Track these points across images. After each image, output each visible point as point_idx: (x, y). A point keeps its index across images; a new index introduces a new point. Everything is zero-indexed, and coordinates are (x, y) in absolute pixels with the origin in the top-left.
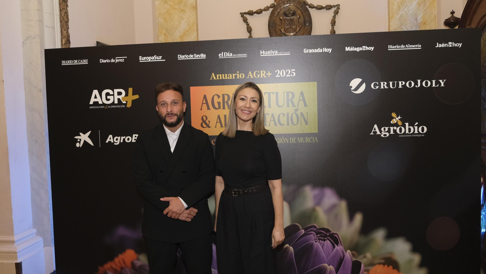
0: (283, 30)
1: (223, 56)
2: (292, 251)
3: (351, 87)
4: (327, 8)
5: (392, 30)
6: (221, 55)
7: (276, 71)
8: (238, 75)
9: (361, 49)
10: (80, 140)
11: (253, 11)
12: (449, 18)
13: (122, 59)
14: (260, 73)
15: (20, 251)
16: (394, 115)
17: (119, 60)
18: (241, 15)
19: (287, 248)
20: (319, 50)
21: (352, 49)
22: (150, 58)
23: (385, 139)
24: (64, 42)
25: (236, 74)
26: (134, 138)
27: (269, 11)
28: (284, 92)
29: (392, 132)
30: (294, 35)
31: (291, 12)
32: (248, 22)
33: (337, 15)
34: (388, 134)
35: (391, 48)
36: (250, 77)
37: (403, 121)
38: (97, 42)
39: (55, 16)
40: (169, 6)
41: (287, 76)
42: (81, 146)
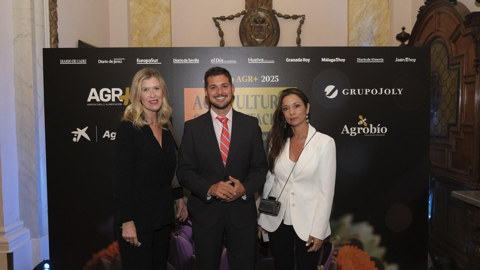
0: (254, 36)
1: (214, 62)
3: (326, 92)
4: (294, 17)
6: (213, 60)
7: (262, 77)
9: (334, 60)
10: (77, 135)
11: (225, 17)
12: (401, 34)
13: (120, 60)
14: (248, 78)
15: (11, 242)
16: (361, 117)
17: (117, 61)
18: (213, 20)
20: (299, 60)
21: (327, 60)
22: (147, 61)
23: (353, 138)
24: (52, 41)
27: (240, 17)
28: (268, 96)
29: (359, 132)
31: (261, 20)
32: (220, 27)
33: (302, 25)
34: (355, 134)
35: (359, 60)
36: (239, 81)
38: (79, 41)
39: (45, 16)
40: (143, 8)
41: (271, 81)
42: (77, 141)
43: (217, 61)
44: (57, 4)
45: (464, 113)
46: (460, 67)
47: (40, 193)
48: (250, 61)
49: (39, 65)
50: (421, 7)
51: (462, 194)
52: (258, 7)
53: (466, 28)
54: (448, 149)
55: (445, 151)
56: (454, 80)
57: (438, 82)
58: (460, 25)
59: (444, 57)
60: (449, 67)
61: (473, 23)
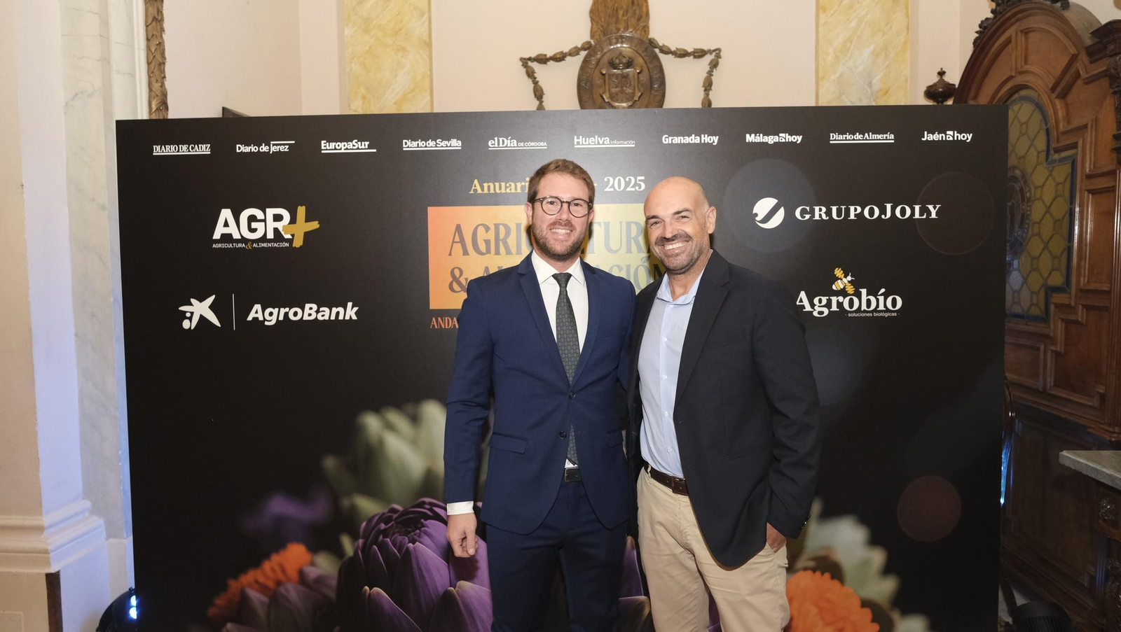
0: (608, 96)
1: (496, 145)
3: (756, 215)
4: (696, 54)
5: (823, 102)
6: (493, 142)
7: (606, 180)
9: (776, 139)
10: (192, 313)
11: (546, 55)
12: (935, 85)
13: (284, 145)
15: (56, 549)
16: (838, 272)
17: (278, 147)
18: (521, 63)
20: (694, 139)
21: (759, 139)
22: (344, 146)
23: (821, 321)
24: (154, 107)
26: (307, 311)
27: (578, 56)
28: (621, 223)
29: (834, 308)
30: (630, 107)
31: (624, 61)
33: (714, 70)
34: (826, 311)
35: (836, 138)
37: (857, 284)
38: (224, 108)
39: (136, 51)
40: (373, 39)
41: (627, 190)
42: (192, 328)
43: (503, 143)
44: (164, 25)
45: (1085, 261)
46: (1077, 154)
48: (578, 143)
50: (982, 22)
51: (1087, 459)
52: (618, 33)
53: (1091, 63)
54: (1045, 346)
55: (1038, 349)
56: (1061, 186)
57: (1022, 190)
58: (1078, 54)
59: (1038, 132)
60: (1050, 157)
61: (1112, 47)
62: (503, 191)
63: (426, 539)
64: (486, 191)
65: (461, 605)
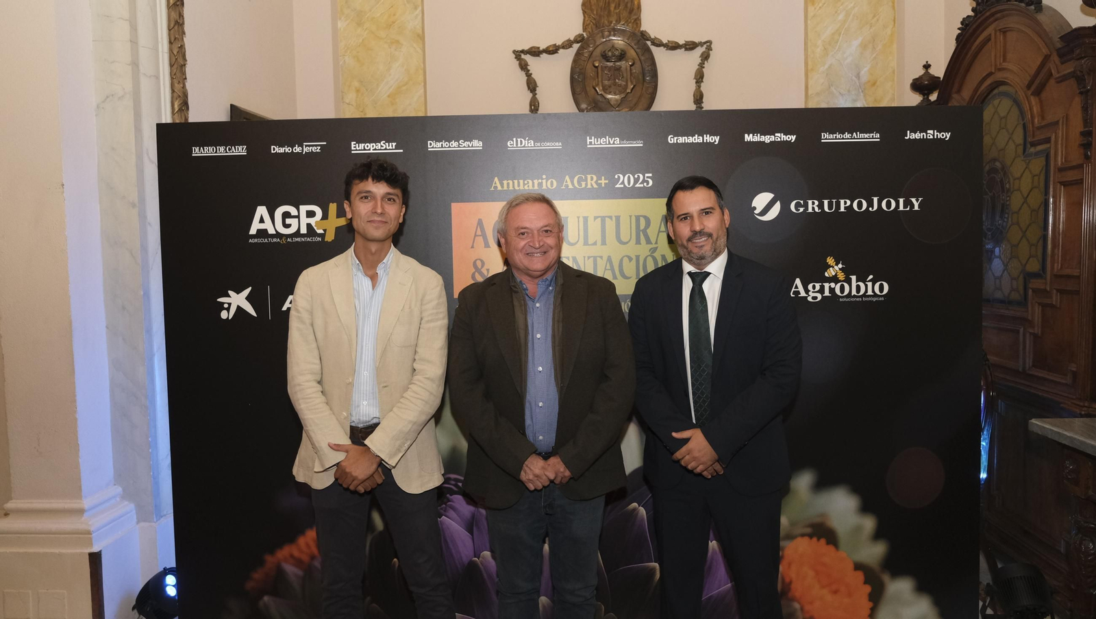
0: (601, 88)
1: (515, 146)
2: (643, 515)
3: (755, 208)
4: (687, 47)
5: (812, 94)
6: (512, 143)
7: (616, 177)
8: (544, 181)
9: (772, 138)
10: (230, 304)
11: (539, 48)
12: (921, 77)
13: (316, 146)
14: (586, 180)
15: (98, 530)
16: (830, 261)
17: (311, 148)
18: (514, 56)
19: (634, 509)
20: (696, 139)
21: (757, 138)
22: (373, 146)
23: (815, 305)
24: (176, 108)
25: (540, 181)
27: (571, 49)
28: (631, 216)
29: (827, 293)
31: (617, 53)
32: (529, 71)
33: (706, 62)
34: (819, 297)
35: (827, 138)
36: (567, 186)
37: (847, 271)
38: (232, 105)
39: (160, 54)
40: (366, 33)
41: (636, 186)
42: (230, 318)
43: (521, 143)
44: (185, 28)
45: (1059, 249)
46: (1050, 148)
47: (155, 427)
48: (591, 143)
49: (149, 158)
50: (964, 19)
51: (1054, 425)
53: (1062, 63)
54: (1024, 329)
55: (1018, 332)
56: (1036, 178)
57: (1001, 181)
58: (1050, 56)
59: (1016, 126)
60: (1027, 150)
61: (1078, 51)
62: (521, 188)
63: (451, 513)
64: (505, 188)
65: (485, 575)
